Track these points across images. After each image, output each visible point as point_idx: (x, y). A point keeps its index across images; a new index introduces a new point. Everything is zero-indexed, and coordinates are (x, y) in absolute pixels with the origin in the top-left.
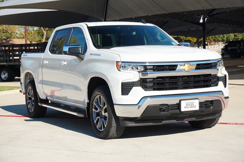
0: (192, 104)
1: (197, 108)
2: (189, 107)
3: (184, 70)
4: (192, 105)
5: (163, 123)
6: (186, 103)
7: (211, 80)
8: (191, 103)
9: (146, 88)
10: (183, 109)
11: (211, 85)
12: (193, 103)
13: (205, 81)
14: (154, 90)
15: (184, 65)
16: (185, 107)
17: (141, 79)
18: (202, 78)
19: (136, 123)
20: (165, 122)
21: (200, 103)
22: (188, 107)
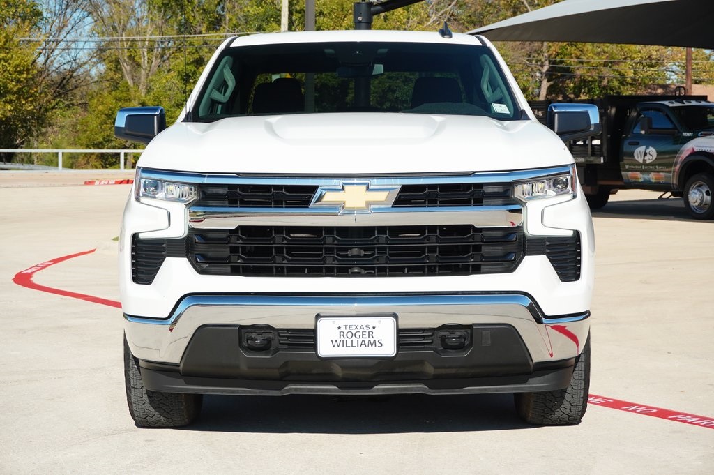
0: (367, 334)
1: (388, 349)
2: (355, 344)
3: (343, 207)
4: (367, 336)
5: (288, 390)
6: (339, 328)
7: (477, 248)
8: (362, 330)
9: (204, 265)
10: (325, 349)
11: (483, 268)
12: (371, 329)
13: (445, 251)
14: (235, 271)
15: (343, 189)
16: (335, 344)
17: (192, 230)
18: (433, 240)
19: (188, 383)
20: (296, 390)
21: (399, 331)
22: (349, 344)
